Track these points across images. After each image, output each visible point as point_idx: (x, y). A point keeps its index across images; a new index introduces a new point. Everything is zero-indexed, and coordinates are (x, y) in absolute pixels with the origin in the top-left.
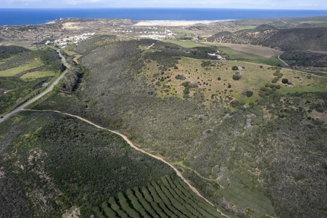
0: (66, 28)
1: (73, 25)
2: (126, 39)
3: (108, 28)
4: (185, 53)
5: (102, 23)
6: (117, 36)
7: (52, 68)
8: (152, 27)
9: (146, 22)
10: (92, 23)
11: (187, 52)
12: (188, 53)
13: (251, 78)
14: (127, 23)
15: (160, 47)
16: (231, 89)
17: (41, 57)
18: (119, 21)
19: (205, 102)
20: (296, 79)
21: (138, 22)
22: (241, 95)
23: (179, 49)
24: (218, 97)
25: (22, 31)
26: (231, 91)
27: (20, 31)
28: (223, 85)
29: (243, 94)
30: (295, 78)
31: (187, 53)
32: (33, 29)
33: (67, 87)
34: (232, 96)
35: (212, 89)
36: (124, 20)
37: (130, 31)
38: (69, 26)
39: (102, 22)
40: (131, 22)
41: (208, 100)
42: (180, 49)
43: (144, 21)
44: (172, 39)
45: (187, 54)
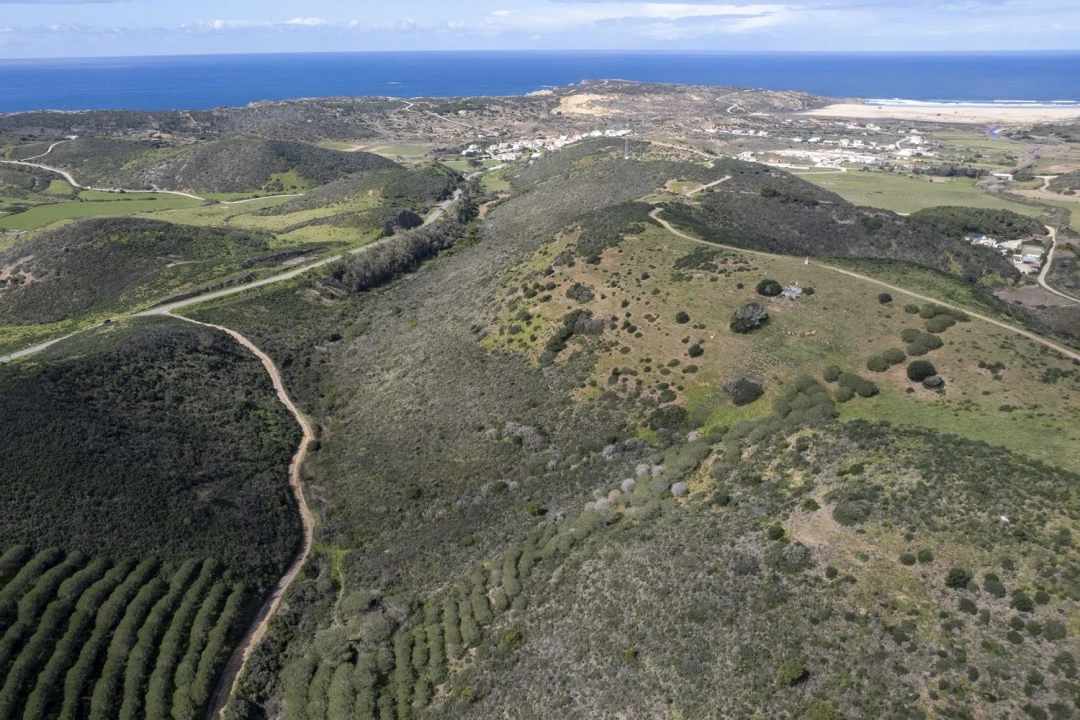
0: (563, 112)
1: (592, 104)
2: (678, 156)
3: (696, 118)
4: (834, 222)
5: (692, 100)
6: (654, 143)
7: (365, 221)
8: (862, 122)
9: (863, 103)
10: (660, 98)
11: (842, 220)
12: (848, 222)
13: (803, 335)
14: (782, 106)
15: (743, 192)
16: (697, 361)
17: (387, 187)
18: (755, 99)
19: (581, 390)
20: (983, 371)
21: (830, 103)
22: (717, 390)
23: (817, 204)
24: (632, 383)
25: (442, 115)
26: (693, 369)
27: (436, 114)
28: (680, 341)
29: (725, 389)
30: (982, 365)
31: (843, 222)
32: (472, 109)
33: (345, 278)
34: (680, 388)
35: (633, 350)
36: (779, 94)
37: (761, 133)
38: (578, 105)
39: (696, 98)
40: (800, 102)
41: (594, 384)
42: (818, 207)
43: (857, 102)
44: (892, 170)
45: (842, 226)
